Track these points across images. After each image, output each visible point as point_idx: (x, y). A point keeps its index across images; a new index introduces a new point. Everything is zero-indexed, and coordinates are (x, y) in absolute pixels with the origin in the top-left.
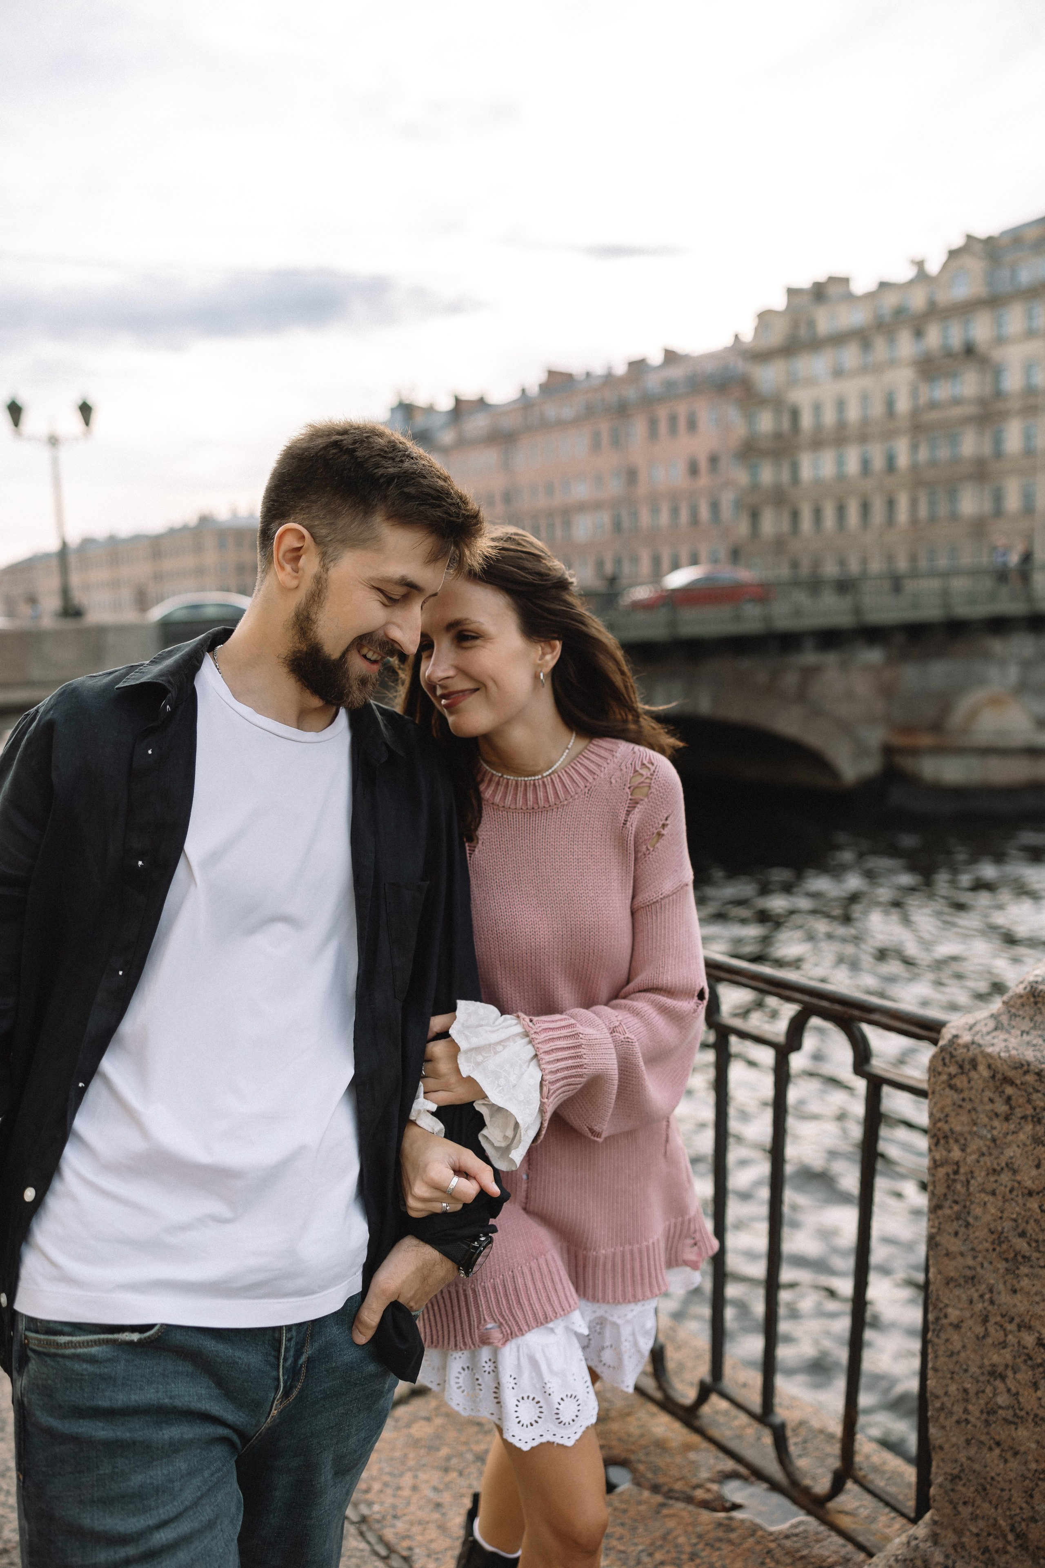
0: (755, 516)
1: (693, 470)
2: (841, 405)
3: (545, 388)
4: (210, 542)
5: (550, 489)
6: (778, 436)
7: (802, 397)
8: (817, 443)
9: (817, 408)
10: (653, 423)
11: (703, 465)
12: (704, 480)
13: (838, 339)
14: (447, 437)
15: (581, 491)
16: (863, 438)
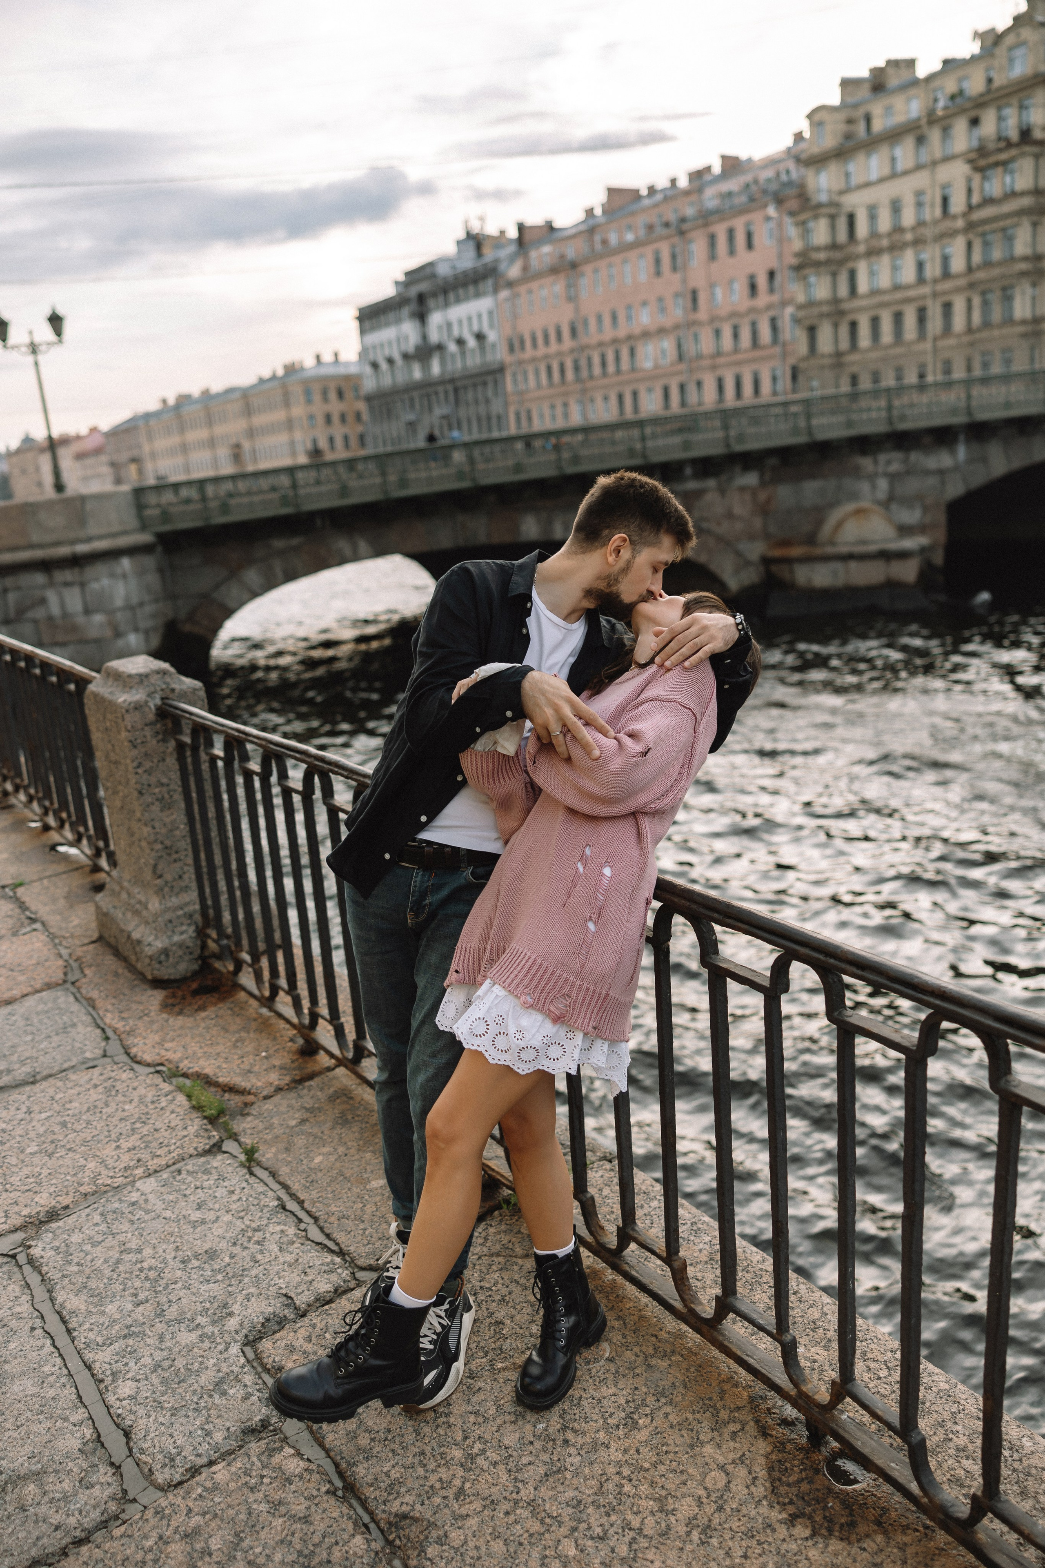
0: (812, 330)
1: (753, 288)
2: (896, 207)
3: (608, 210)
4: (297, 391)
5: (614, 318)
6: (834, 246)
7: (857, 201)
8: (873, 253)
9: (872, 213)
10: (712, 240)
11: (762, 281)
12: (764, 298)
13: (893, 136)
14: (514, 271)
15: (645, 318)
16: (918, 242)
